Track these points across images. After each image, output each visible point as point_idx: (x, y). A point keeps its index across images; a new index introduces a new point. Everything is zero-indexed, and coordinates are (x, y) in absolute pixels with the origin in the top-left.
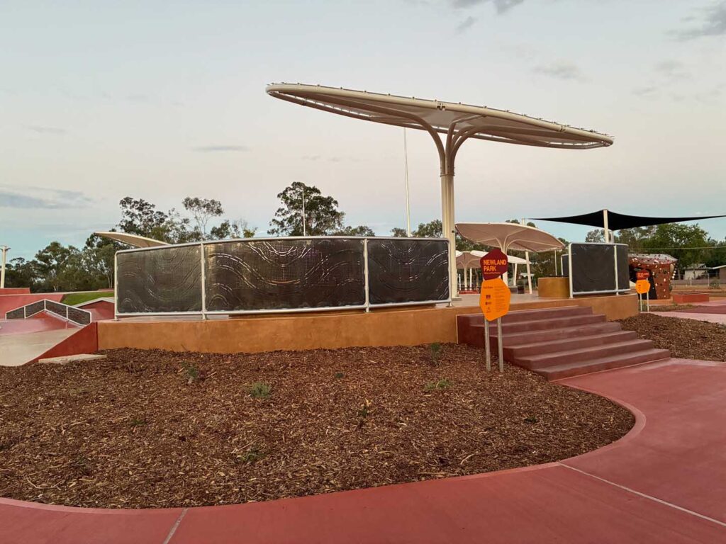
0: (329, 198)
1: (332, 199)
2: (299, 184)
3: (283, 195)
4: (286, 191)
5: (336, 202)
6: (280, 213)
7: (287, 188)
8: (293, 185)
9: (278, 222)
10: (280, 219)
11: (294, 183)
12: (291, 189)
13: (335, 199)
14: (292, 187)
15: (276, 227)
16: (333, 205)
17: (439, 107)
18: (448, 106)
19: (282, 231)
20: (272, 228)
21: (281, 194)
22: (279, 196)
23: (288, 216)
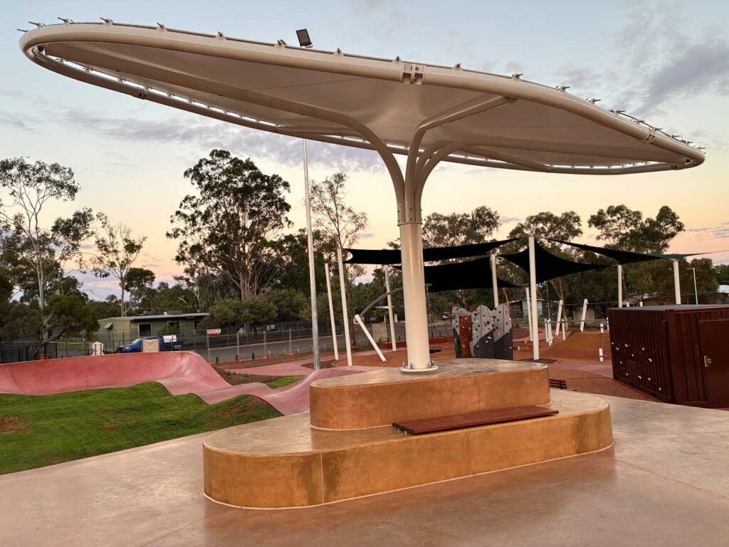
0: (274, 177)
1: (280, 179)
2: (223, 154)
3: (195, 173)
4: (200, 165)
5: (286, 185)
6: (188, 204)
7: (201, 161)
8: (212, 154)
9: (185, 216)
10: (189, 212)
11: (214, 151)
12: (208, 162)
13: (284, 179)
14: (209, 159)
15: (181, 224)
16: (281, 189)
17: (406, 76)
18: (428, 73)
19: (192, 233)
20: (175, 226)
21: (191, 171)
22: (186, 174)
23: (203, 209)
